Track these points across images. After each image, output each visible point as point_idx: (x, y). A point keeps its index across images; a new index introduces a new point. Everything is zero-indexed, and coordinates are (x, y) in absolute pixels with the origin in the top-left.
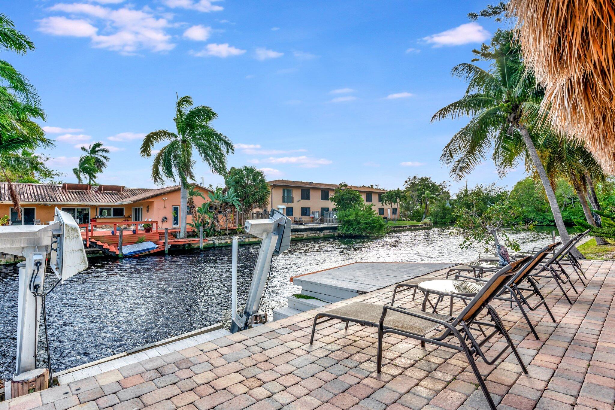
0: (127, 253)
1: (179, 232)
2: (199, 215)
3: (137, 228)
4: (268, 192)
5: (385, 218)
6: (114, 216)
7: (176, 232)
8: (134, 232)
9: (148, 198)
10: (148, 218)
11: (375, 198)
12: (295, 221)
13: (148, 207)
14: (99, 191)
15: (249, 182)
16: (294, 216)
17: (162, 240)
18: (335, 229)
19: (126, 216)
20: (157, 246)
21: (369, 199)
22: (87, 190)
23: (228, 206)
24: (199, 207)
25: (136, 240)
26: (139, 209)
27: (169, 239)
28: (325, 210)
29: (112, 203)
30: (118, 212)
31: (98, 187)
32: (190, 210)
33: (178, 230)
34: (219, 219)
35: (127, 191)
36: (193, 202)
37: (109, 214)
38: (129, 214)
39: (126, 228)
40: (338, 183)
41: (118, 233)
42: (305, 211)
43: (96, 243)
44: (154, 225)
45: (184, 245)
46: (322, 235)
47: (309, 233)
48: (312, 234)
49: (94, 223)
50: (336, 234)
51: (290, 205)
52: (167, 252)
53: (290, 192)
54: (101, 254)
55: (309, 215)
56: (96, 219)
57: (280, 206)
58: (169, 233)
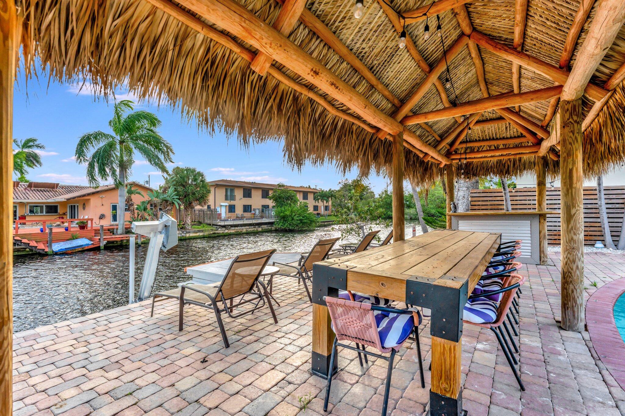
0: (57, 250)
1: (117, 229)
2: (138, 213)
3: (70, 225)
4: (209, 192)
5: (318, 214)
6: (46, 213)
7: (113, 229)
8: (66, 229)
9: (84, 196)
10: (83, 215)
11: (311, 197)
12: (237, 217)
13: (84, 204)
14: (29, 188)
15: (190, 182)
16: (236, 213)
17: (98, 236)
18: (271, 224)
19: (61, 213)
20: (92, 242)
21: (305, 197)
23: (168, 203)
24: (137, 205)
25: (69, 237)
26: (74, 206)
27: (105, 235)
28: (265, 207)
29: (44, 201)
30: (52, 209)
31: (28, 184)
32: (129, 208)
33: (115, 227)
35: (62, 188)
36: (131, 200)
37: (42, 212)
38: (64, 211)
39: (58, 225)
40: (276, 183)
41: (47, 231)
42: (247, 208)
43: (21, 241)
44: (89, 222)
45: (122, 241)
46: (260, 229)
47: (247, 227)
48: (251, 229)
49: (22, 221)
50: (273, 228)
51: (232, 203)
52: (102, 247)
53: (232, 191)
54: (28, 252)
55: (251, 211)
56: (25, 216)
57: (222, 204)
58: (105, 230)
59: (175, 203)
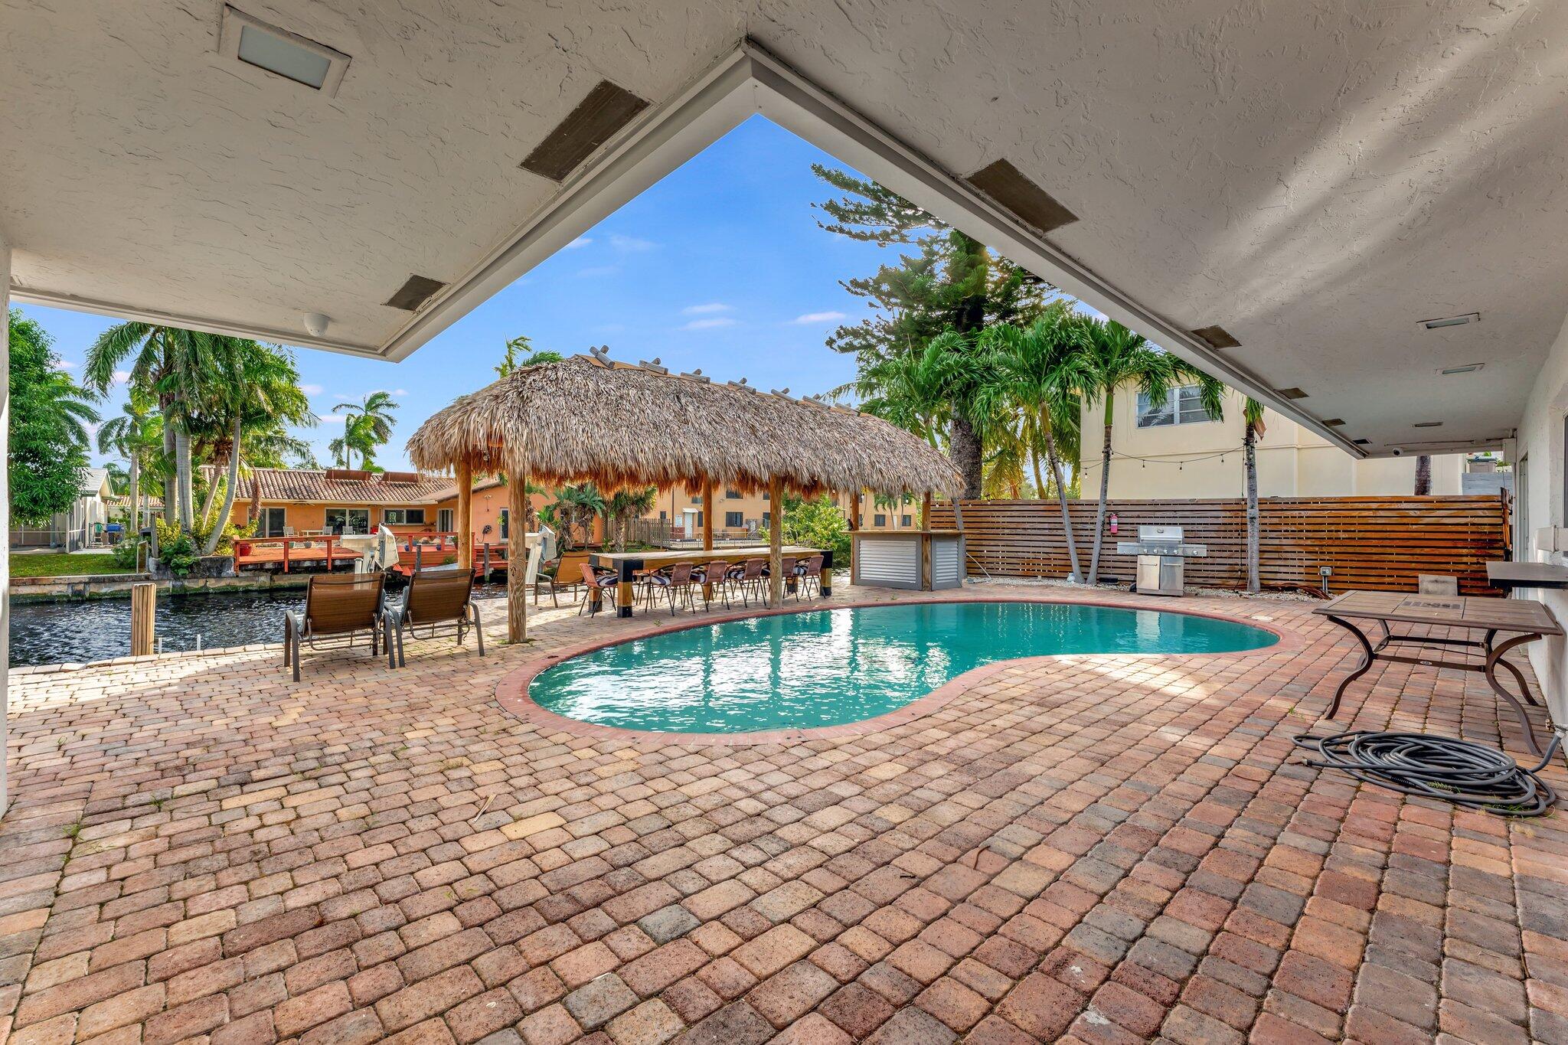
2: (540, 524)
3: (443, 541)
6: (407, 522)
7: (503, 550)
8: (439, 548)
14: (383, 482)
17: (482, 560)
19: (428, 522)
22: (364, 479)
23: (586, 509)
24: (539, 512)
25: (441, 560)
26: (447, 512)
27: (491, 559)
28: (768, 516)
29: (406, 502)
30: (415, 516)
31: (380, 474)
34: (572, 530)
36: (530, 503)
37: (399, 520)
38: (432, 520)
39: (426, 542)
41: (415, 550)
42: (734, 519)
52: (487, 579)
55: (741, 525)
57: (686, 510)
58: (491, 551)
59: (597, 508)
